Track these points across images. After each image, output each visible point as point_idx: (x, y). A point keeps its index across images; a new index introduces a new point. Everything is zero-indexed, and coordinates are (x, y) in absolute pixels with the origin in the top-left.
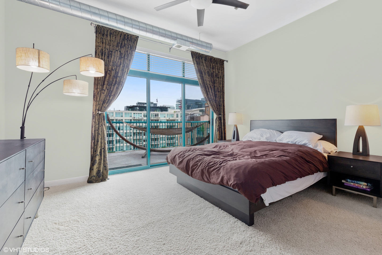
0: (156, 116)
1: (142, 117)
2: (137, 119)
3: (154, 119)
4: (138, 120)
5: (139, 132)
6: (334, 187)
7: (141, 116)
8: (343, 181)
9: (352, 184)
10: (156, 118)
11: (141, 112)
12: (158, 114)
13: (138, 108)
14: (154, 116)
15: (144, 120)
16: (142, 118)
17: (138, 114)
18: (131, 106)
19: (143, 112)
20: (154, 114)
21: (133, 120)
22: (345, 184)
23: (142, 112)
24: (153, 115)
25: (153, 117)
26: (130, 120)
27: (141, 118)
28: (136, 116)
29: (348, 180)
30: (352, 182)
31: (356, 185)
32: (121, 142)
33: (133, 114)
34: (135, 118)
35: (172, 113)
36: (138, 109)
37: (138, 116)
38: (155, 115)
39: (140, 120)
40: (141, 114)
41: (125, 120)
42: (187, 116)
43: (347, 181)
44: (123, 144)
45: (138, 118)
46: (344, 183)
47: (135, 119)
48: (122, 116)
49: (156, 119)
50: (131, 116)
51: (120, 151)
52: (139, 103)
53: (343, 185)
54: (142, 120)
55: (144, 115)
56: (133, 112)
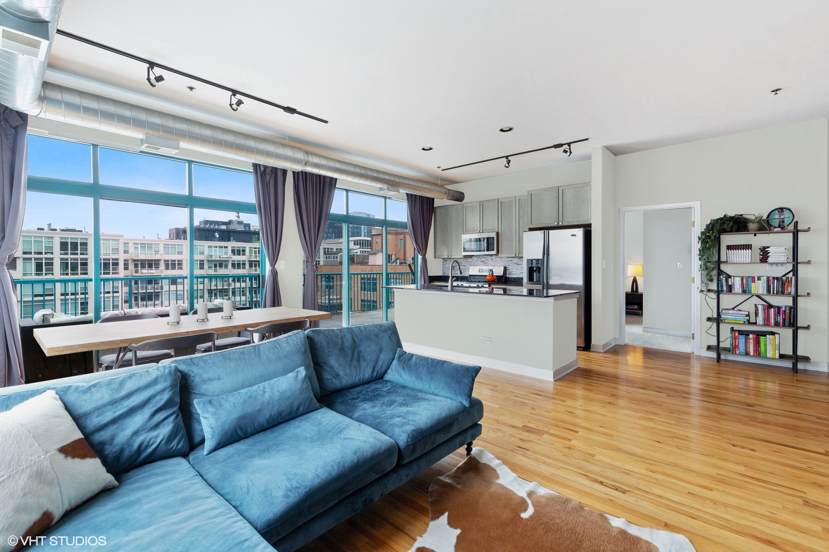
1: (228, 254)
2: (218, 259)
4: (219, 261)
5: (222, 288)
7: (226, 253)
11: (226, 244)
13: (216, 234)
14: (255, 252)
15: (233, 261)
16: (228, 256)
17: (218, 249)
19: (231, 244)
20: (256, 248)
21: (208, 261)
24: (254, 250)
25: (253, 254)
26: (200, 261)
27: (228, 258)
28: (213, 254)
33: (206, 247)
36: (218, 236)
37: (218, 253)
38: (257, 250)
39: (225, 261)
40: (226, 247)
42: (338, 254)
45: (218, 256)
47: (213, 258)
48: (180, 253)
50: (202, 253)
52: (206, 222)
54: (228, 261)
55: (233, 251)
56: (208, 243)
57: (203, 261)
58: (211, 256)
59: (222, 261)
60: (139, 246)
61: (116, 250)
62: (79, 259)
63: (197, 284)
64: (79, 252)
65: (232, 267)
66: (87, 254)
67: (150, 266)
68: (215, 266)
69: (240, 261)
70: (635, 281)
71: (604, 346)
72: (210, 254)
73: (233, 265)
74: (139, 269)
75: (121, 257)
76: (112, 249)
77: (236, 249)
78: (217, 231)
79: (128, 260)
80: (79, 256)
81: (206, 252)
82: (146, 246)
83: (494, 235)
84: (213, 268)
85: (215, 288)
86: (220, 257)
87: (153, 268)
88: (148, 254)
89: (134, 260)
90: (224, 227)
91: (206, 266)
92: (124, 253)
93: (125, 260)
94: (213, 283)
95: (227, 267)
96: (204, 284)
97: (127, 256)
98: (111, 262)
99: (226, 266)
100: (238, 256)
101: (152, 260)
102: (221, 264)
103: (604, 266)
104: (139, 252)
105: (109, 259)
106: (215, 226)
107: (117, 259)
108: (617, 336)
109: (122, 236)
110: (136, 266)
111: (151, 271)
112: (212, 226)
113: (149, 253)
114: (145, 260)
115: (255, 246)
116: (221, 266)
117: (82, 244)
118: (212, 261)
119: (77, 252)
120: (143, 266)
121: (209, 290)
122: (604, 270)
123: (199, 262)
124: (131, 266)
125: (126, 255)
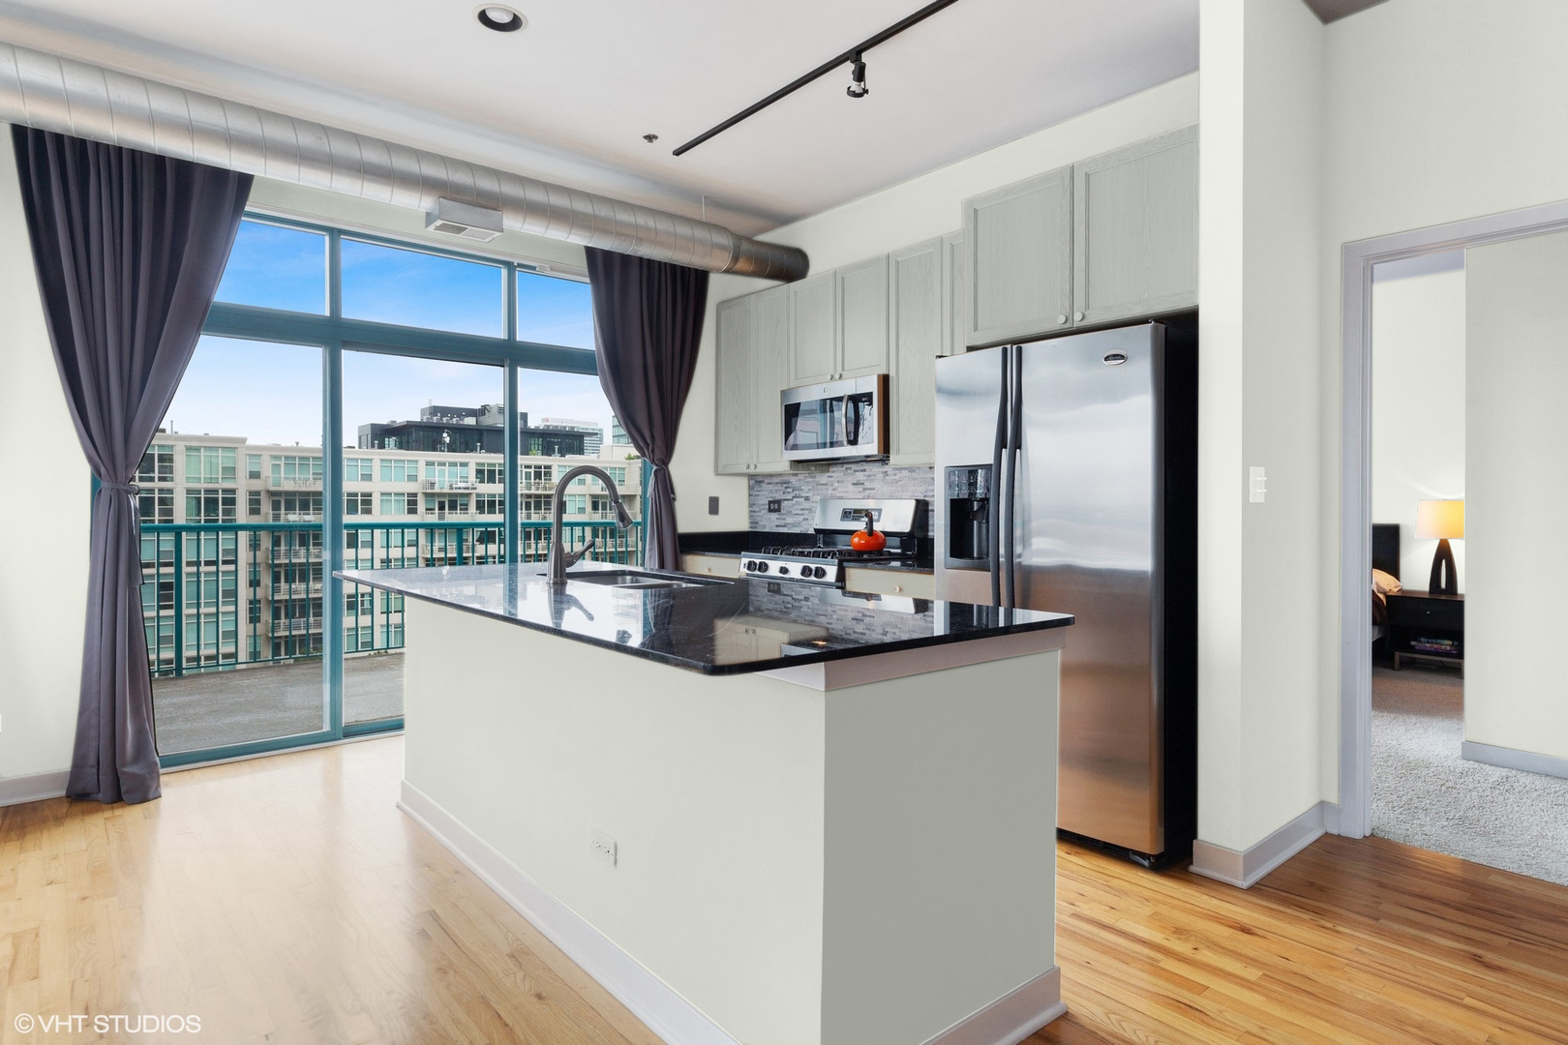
0: (538, 475)
1: (469, 479)
2: (446, 490)
3: (527, 492)
4: (450, 495)
6: (1397, 655)
7: (464, 479)
8: (1413, 643)
9: (1428, 645)
10: (538, 489)
11: (465, 457)
12: (549, 467)
13: (445, 435)
15: (478, 495)
16: (469, 485)
17: (447, 468)
18: (395, 425)
19: (477, 457)
20: (530, 467)
21: (426, 495)
22: (1417, 648)
23: (470, 457)
24: (524, 471)
25: (524, 480)
26: (408, 495)
27: (468, 488)
28: (437, 478)
29: (1422, 639)
30: (1428, 642)
31: (1435, 646)
32: (362, 605)
33: (422, 465)
34: (436, 486)
35: (620, 463)
36: (447, 440)
37: (447, 479)
38: (532, 470)
39: (462, 495)
40: (464, 465)
41: (382, 494)
43: (1420, 642)
44: (370, 616)
45: (447, 485)
46: (1414, 646)
47: (437, 490)
48: (368, 477)
49: (540, 492)
50: (413, 478)
51: (357, 651)
52: (435, 410)
53: (1413, 649)
54: (468, 495)
55: (480, 472)
56: (425, 456)
57: (415, 495)
58: (433, 484)
59: (456, 495)
60: (282, 463)
61: (230, 472)
62: (156, 491)
63: (403, 546)
64: (156, 475)
65: (477, 509)
66: (172, 480)
67: (305, 507)
68: (442, 507)
69: (494, 496)
70: (1444, 554)
71: (1254, 856)
72: (431, 479)
73: (480, 506)
74: (283, 511)
75: (242, 487)
76: (223, 468)
77: (486, 468)
78: (448, 428)
79: (258, 493)
80: (157, 484)
81: (422, 476)
82: (297, 462)
83: (872, 386)
84: (437, 511)
85: (442, 555)
86: (451, 487)
87: (311, 512)
88: (300, 479)
89: (271, 494)
90: (470, 421)
91: (421, 506)
92: (250, 477)
93: (251, 493)
94: (438, 544)
95: (467, 509)
96: (417, 545)
97: (256, 485)
98: (220, 496)
99: (465, 508)
100: (491, 485)
101: (308, 494)
102: (454, 502)
103: (1258, 494)
104: (283, 475)
105: (216, 491)
106: (451, 418)
107: (233, 491)
108: (1333, 797)
109: (244, 440)
110: (276, 506)
111: (307, 518)
112: (444, 419)
113: (302, 476)
114: (294, 493)
115: (528, 463)
116: (453, 507)
117: (162, 458)
118: (433, 495)
119: (152, 475)
120: (290, 507)
121: (427, 560)
122: (1251, 513)
123: (406, 498)
124: (266, 507)
125: (254, 481)
